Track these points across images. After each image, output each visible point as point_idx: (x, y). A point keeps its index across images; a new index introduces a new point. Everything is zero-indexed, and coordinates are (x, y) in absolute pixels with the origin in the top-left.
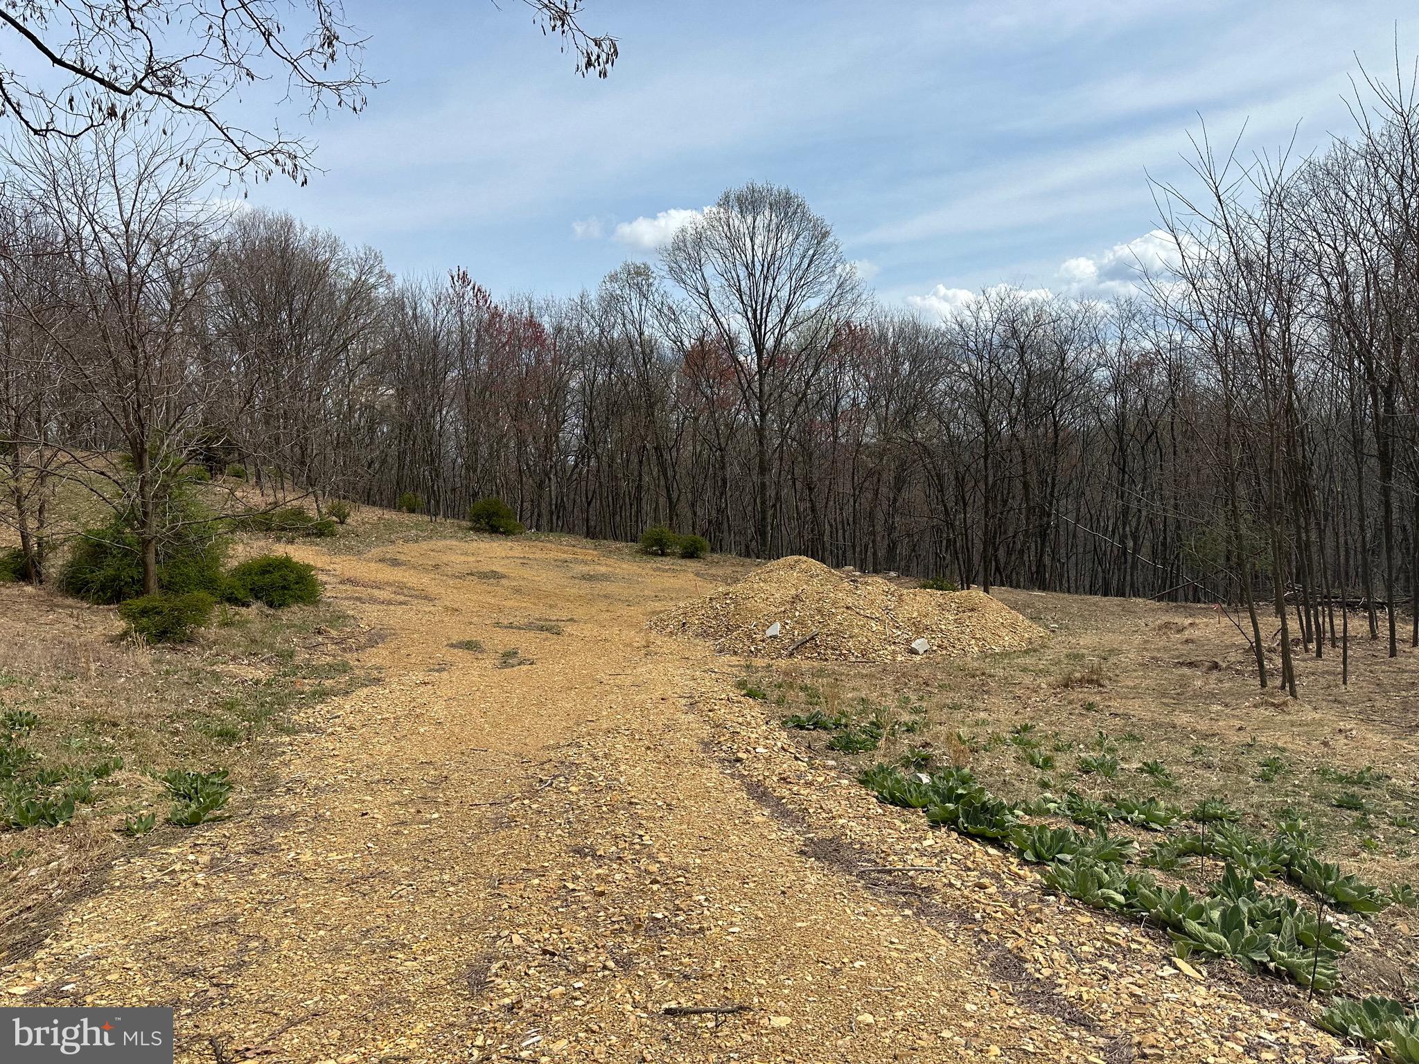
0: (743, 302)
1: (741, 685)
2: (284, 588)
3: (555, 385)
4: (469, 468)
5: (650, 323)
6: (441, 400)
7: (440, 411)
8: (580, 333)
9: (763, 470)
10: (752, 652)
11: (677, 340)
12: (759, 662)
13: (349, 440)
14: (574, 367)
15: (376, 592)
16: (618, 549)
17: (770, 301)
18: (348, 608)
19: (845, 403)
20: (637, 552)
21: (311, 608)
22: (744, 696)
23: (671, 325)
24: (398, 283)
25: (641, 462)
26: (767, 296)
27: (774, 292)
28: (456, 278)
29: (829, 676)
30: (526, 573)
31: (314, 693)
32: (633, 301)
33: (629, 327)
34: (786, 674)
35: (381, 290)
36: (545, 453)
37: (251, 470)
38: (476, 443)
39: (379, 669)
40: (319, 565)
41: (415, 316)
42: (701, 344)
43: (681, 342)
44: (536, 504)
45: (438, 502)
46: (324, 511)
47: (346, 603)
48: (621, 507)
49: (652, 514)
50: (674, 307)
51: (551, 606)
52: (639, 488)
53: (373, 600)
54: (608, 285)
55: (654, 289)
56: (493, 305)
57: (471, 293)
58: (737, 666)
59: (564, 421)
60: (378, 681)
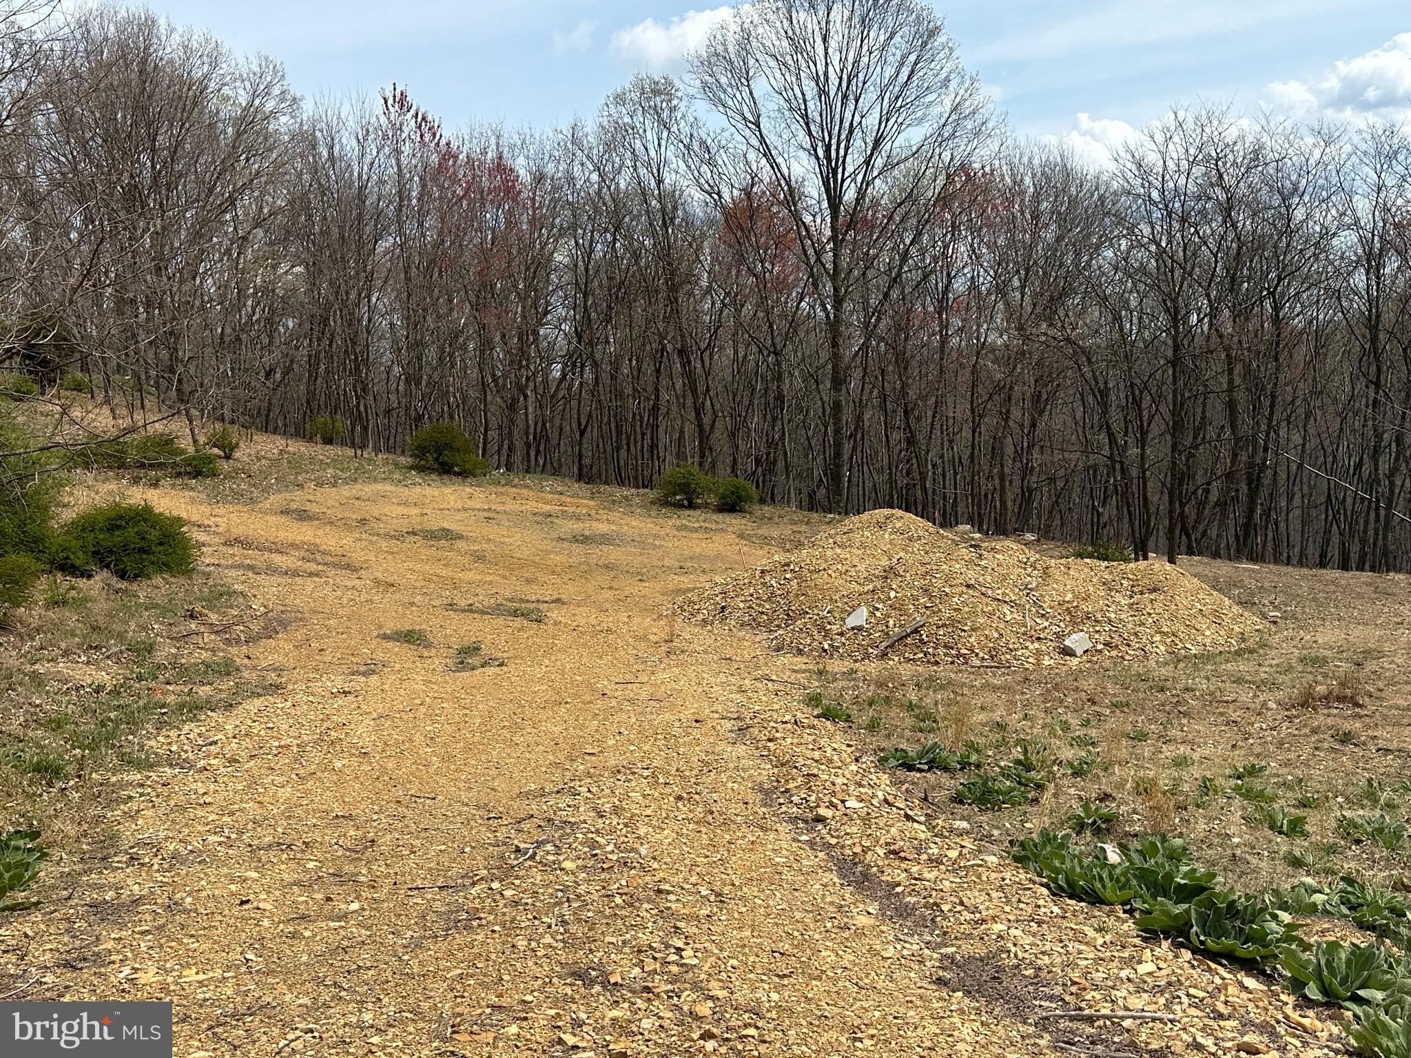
0: (810, 134)
1: (813, 700)
2: (142, 550)
3: (533, 258)
4: (412, 379)
5: (674, 166)
6: (370, 278)
7: (369, 297)
8: (571, 180)
9: (838, 382)
10: (825, 651)
11: (713, 191)
12: (836, 666)
13: (238, 339)
14: (562, 233)
15: (277, 559)
16: (626, 498)
17: (851, 131)
18: (235, 580)
19: (959, 285)
20: (652, 503)
21: (182, 580)
22: (818, 717)
23: (705, 168)
24: (308, 110)
25: (658, 371)
26: (846, 125)
27: (857, 118)
28: (390, 102)
29: (942, 687)
30: (492, 531)
31: (181, 706)
32: (649, 133)
33: (642, 171)
34: (881, 685)
35: (283, 119)
36: (520, 358)
37: (98, 378)
38: (419, 344)
39: (279, 670)
40: (195, 518)
41: (331, 154)
42: (748, 195)
43: (719, 194)
44: (506, 432)
45: (365, 428)
46: (202, 440)
47: (233, 573)
48: (628, 438)
49: (674, 449)
50: (709, 142)
51: (528, 581)
52: (655, 408)
53: (272, 570)
54: (613, 110)
55: (679, 116)
56: (443, 142)
57: (413, 123)
58: (804, 671)
59: (546, 313)
60: (275, 688)
